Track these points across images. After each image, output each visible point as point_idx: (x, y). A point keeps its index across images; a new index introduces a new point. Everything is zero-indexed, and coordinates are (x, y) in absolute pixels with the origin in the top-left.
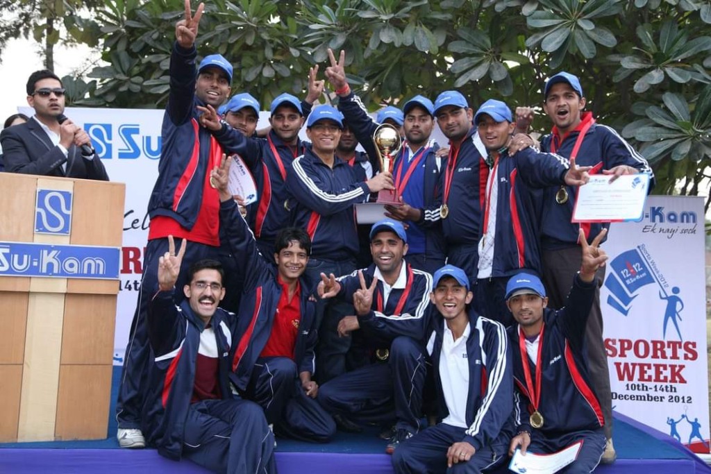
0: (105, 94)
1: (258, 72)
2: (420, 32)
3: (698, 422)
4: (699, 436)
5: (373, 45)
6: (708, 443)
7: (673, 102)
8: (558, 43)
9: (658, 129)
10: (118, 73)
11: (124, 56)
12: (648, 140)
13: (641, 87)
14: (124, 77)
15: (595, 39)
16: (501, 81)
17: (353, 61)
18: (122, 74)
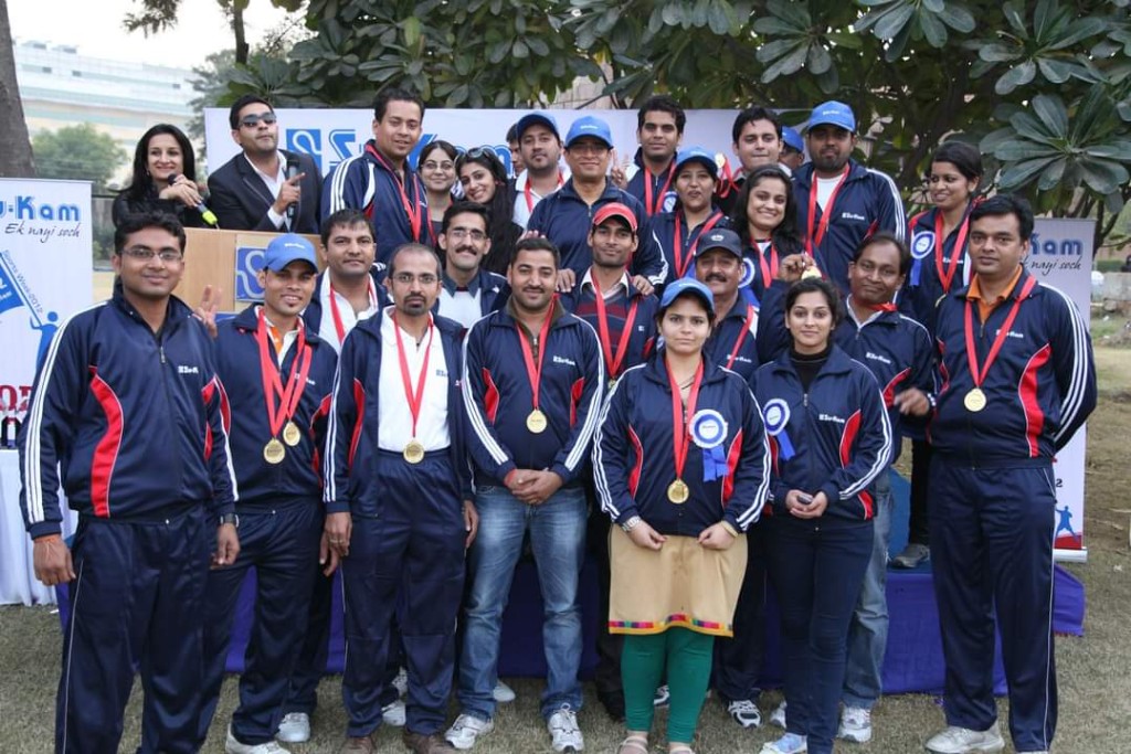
0: (311, 79)
1: (507, 50)
2: (716, 8)
3: (1069, 510)
4: (1069, 528)
5: (653, 28)
6: (1080, 537)
7: (1045, 107)
8: (898, 26)
9: (1024, 144)
10: (327, 50)
11: (333, 26)
12: (1011, 158)
13: (1005, 86)
14: (334, 57)
15: (946, 21)
16: (823, 74)
17: (630, 46)
18: (332, 52)
